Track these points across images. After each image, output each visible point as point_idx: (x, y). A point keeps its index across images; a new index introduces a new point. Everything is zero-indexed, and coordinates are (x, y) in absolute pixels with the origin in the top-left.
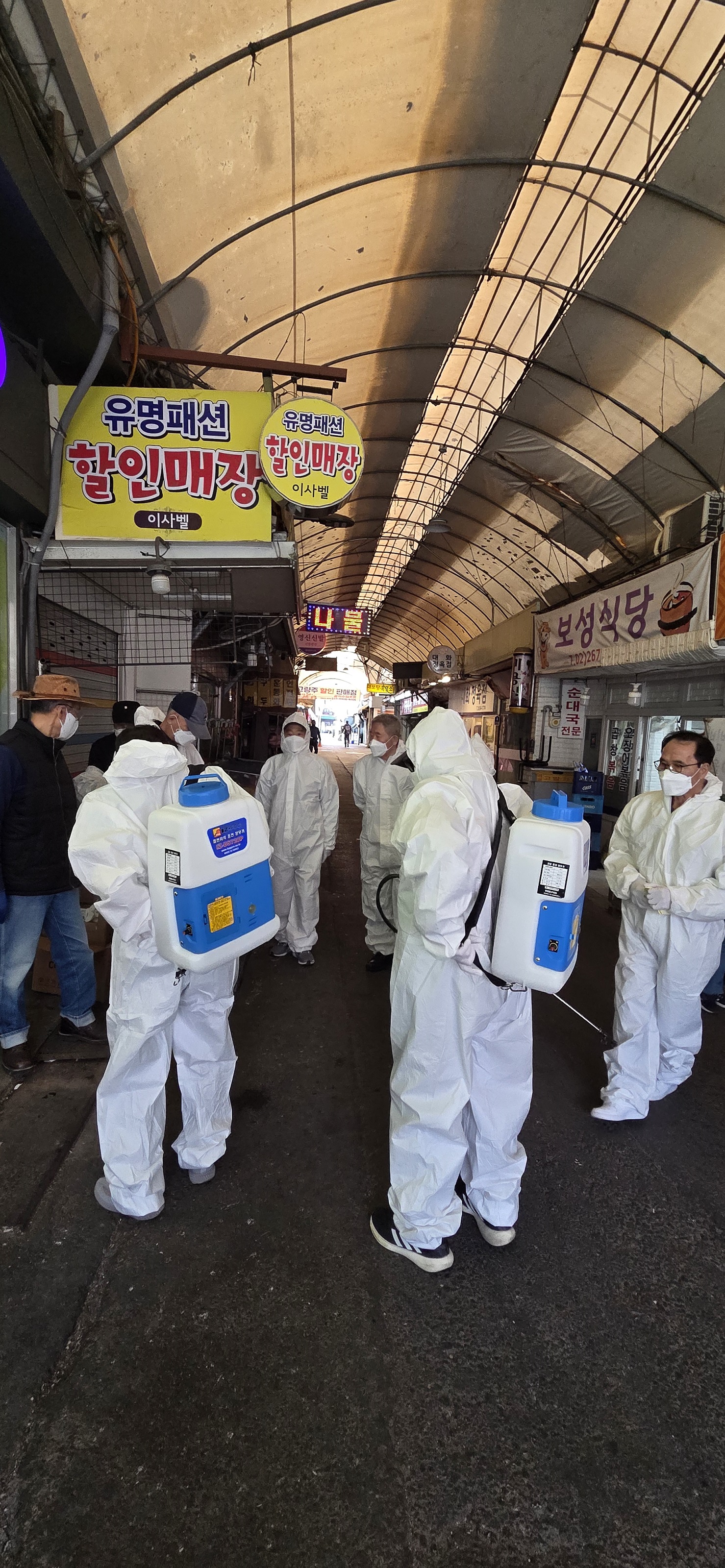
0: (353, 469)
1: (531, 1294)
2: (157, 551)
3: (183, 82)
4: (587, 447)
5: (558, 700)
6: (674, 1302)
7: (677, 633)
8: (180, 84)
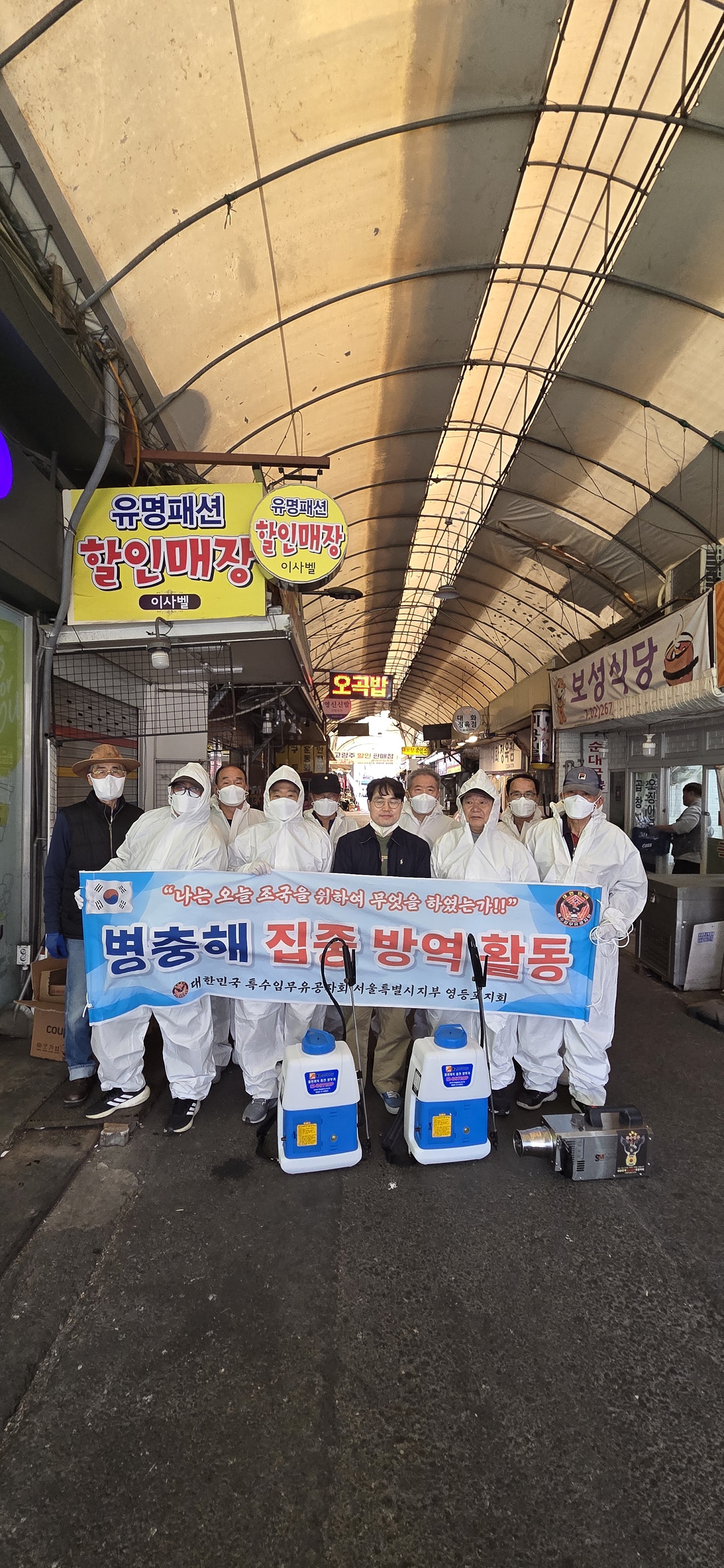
0: (337, 546)
1: (498, 1384)
2: (157, 630)
3: (169, 232)
4: (585, 512)
5: (579, 754)
6: (658, 1398)
7: (681, 682)
8: (166, 234)
